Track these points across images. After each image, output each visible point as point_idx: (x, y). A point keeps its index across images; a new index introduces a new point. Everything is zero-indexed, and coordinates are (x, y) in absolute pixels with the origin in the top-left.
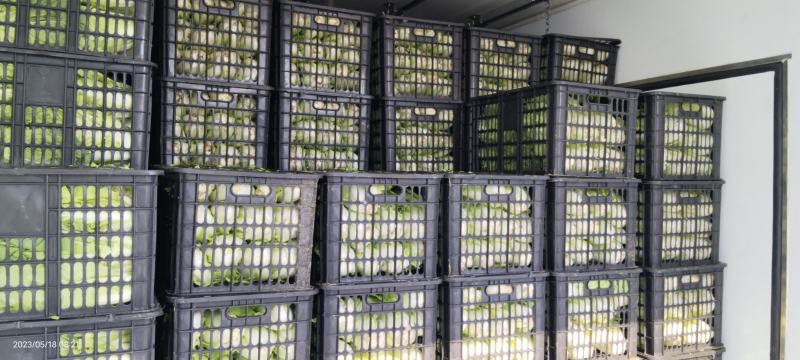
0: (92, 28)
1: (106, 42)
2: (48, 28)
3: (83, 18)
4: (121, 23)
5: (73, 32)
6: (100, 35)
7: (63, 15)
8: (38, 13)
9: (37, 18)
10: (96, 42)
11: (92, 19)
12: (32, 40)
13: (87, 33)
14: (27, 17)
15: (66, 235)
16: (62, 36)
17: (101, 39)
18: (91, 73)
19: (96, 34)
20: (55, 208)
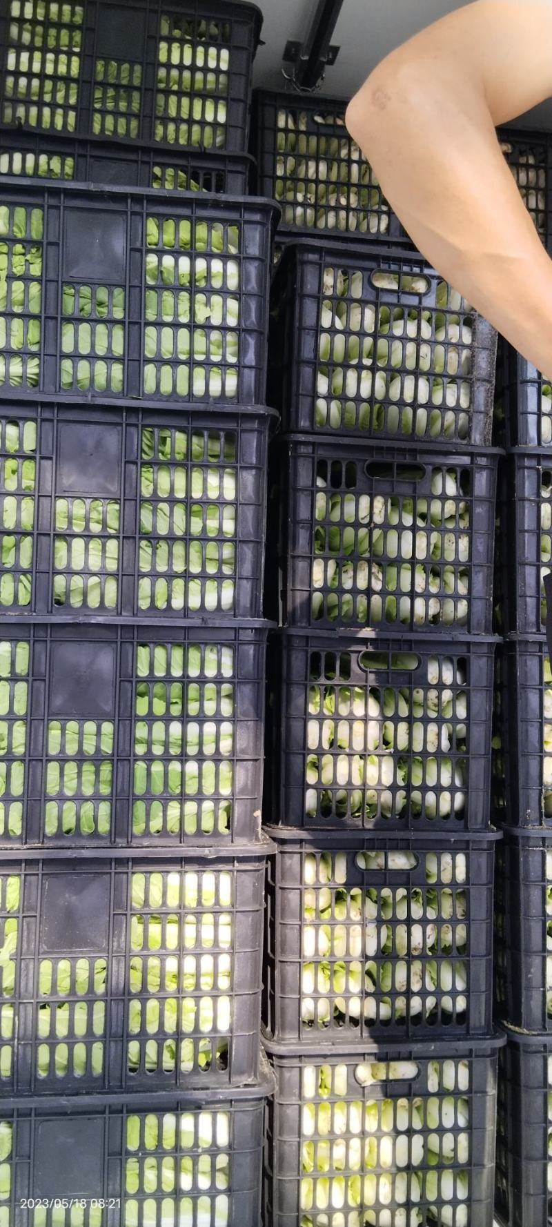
0: (173, 112)
1: (190, 132)
2: (116, 114)
3: (161, 99)
4: (210, 106)
5: (149, 117)
6: (183, 121)
7: (136, 95)
8: (105, 93)
9: (103, 100)
10: (177, 130)
11: (173, 99)
12: (97, 128)
13: (166, 120)
14: (91, 100)
15: (152, 288)
16: (134, 124)
17: (184, 127)
18: (170, 171)
19: (178, 120)
20: (138, 250)
